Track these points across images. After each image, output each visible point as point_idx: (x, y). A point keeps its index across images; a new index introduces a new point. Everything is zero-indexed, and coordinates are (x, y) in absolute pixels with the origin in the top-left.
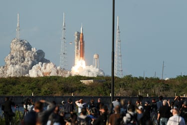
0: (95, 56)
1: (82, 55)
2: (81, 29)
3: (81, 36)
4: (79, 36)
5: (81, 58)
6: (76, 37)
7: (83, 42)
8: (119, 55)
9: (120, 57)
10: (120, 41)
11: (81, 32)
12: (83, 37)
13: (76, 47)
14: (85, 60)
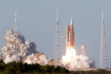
0: (83, 47)
1: (72, 44)
2: (71, 20)
3: (71, 27)
4: (69, 30)
5: (72, 47)
6: (67, 30)
7: (73, 33)
8: (104, 45)
9: (105, 48)
10: (105, 34)
11: (71, 24)
12: (73, 28)
13: (67, 39)
14: (74, 48)
